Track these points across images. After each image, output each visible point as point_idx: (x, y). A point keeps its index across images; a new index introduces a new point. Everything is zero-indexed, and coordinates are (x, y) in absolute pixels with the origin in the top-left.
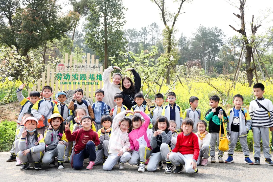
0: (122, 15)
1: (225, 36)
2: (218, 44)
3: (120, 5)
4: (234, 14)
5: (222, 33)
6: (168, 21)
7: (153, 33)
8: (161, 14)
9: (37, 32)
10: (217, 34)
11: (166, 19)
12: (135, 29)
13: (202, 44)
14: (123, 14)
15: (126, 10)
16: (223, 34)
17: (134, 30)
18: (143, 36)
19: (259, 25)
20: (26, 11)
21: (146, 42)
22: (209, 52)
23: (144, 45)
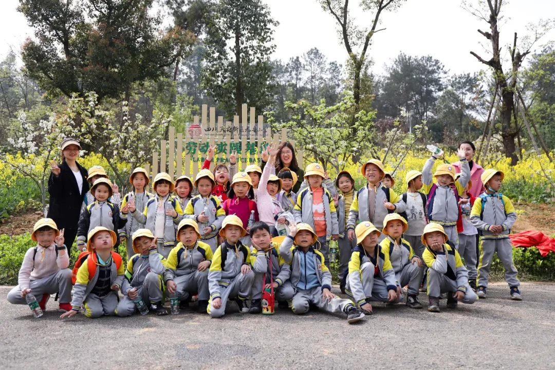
0: (269, 34)
1: (445, 73)
2: (432, 88)
3: (265, 15)
4: (479, 31)
5: (440, 68)
6: (355, 45)
7: (313, 69)
8: (342, 33)
9: (115, 67)
10: (430, 69)
11: (350, 42)
12: (278, 60)
13: (402, 87)
14: (271, 33)
15: (275, 25)
16: (442, 69)
17: (277, 62)
18: (294, 73)
19: (525, 52)
20: (95, 27)
21: (300, 84)
22: (416, 102)
23: (296, 91)
